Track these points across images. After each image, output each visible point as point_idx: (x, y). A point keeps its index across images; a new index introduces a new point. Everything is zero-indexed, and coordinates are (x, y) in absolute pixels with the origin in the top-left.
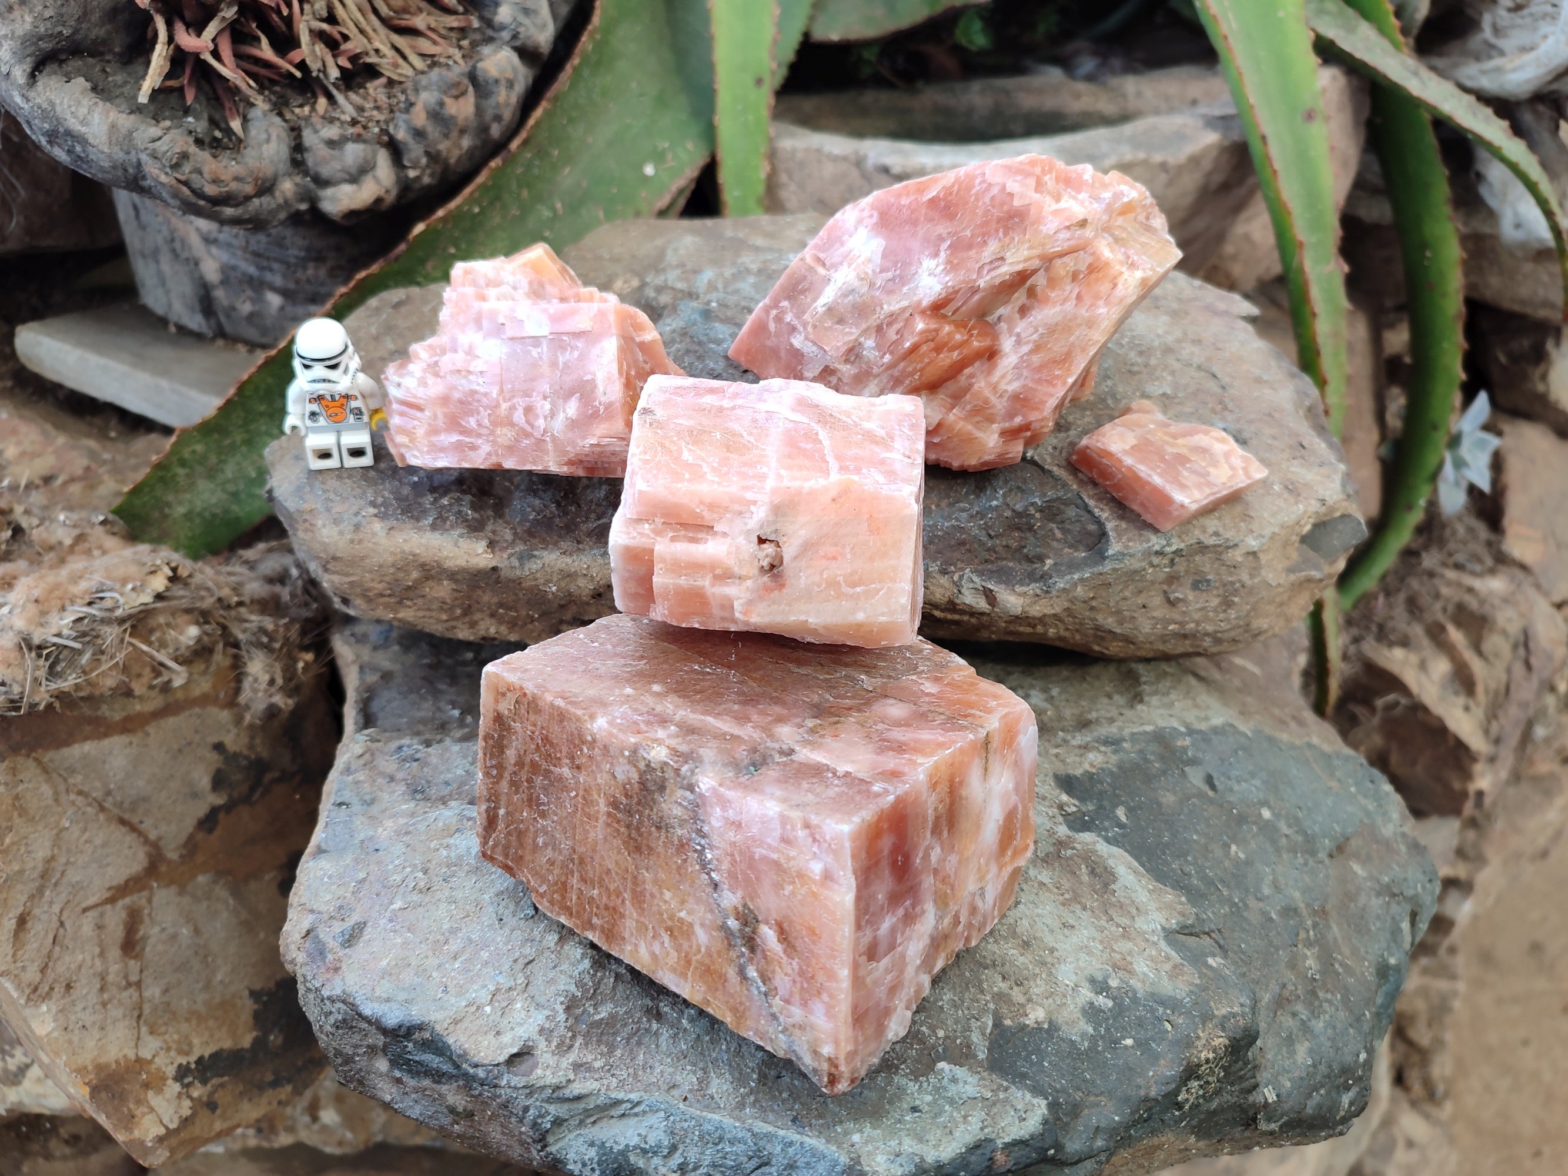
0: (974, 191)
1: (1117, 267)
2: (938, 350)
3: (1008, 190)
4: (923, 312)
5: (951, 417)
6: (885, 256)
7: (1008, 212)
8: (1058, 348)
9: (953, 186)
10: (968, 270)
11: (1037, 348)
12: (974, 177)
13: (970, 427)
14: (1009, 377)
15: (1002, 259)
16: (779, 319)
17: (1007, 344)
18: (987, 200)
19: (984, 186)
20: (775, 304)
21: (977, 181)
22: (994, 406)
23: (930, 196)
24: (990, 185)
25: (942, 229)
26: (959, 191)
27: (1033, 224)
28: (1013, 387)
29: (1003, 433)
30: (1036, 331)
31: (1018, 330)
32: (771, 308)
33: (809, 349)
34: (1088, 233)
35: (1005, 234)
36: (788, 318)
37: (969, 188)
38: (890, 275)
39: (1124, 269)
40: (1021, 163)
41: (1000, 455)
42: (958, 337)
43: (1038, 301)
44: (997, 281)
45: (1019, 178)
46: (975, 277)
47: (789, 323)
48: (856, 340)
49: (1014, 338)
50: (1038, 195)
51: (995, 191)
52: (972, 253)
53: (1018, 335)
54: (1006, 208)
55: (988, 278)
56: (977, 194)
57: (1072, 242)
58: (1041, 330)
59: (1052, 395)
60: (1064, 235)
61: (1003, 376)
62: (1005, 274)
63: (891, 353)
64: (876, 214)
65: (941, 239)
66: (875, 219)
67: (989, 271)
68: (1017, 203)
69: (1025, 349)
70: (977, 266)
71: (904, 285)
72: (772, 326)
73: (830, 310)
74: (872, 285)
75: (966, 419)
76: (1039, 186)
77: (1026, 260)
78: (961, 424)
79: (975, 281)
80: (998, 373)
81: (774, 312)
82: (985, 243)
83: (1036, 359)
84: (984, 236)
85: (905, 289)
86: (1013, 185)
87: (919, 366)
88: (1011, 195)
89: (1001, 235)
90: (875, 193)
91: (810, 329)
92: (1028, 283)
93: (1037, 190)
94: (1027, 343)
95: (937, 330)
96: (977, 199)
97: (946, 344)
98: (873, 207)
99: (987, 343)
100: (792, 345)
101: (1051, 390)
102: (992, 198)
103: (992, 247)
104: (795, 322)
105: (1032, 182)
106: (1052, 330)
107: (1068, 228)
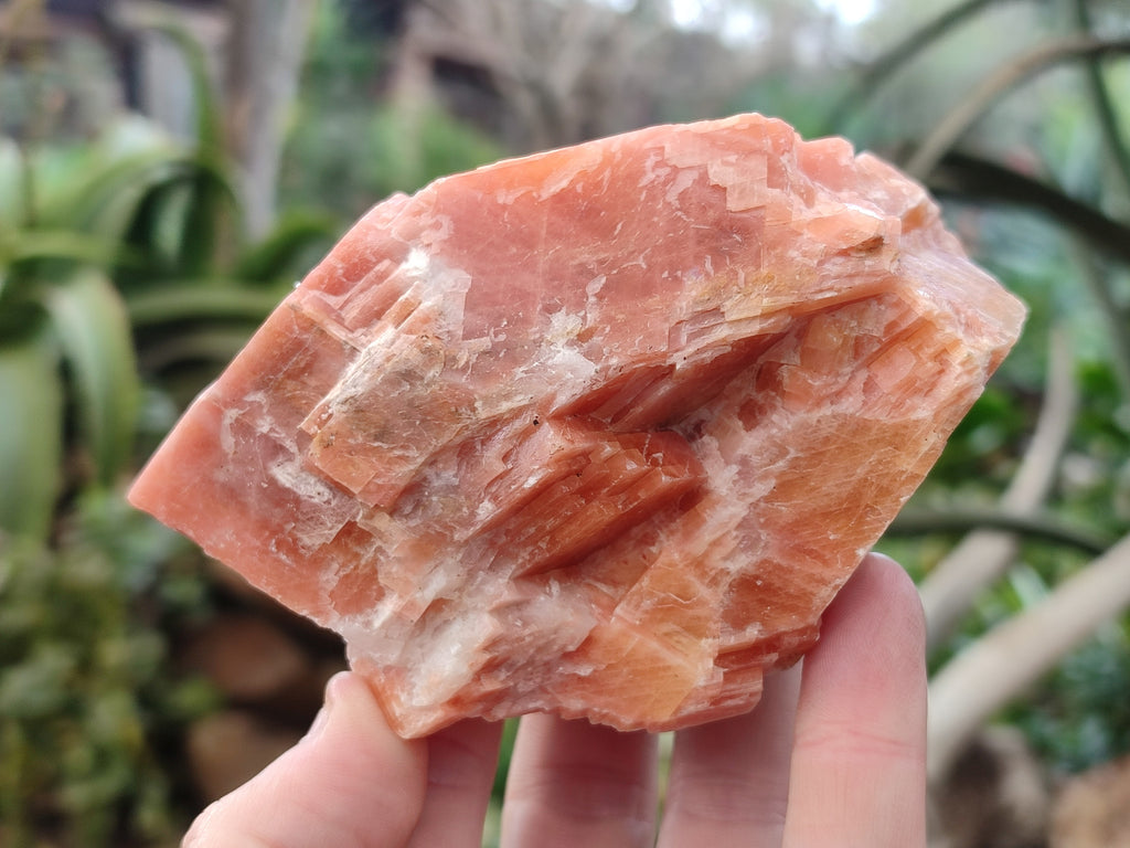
0: (644, 182)
1: (949, 330)
2: (588, 492)
3: (714, 180)
4: (559, 418)
5: (614, 626)
6: (471, 304)
7: (717, 223)
8: (832, 485)
9: (600, 169)
10: (650, 336)
11: (784, 488)
12: (643, 156)
13: (654, 645)
14: (731, 544)
15: (717, 312)
16: (243, 428)
17: (720, 477)
18: (672, 197)
19: (663, 172)
20: (235, 399)
21: (649, 163)
22: (702, 603)
23: (555, 189)
24: (676, 170)
25: (586, 255)
26: (613, 180)
27: (772, 246)
28: (741, 563)
29: (723, 657)
30: (783, 452)
31: (741, 451)
32: (227, 405)
33: (312, 491)
34: (885, 263)
35: (717, 266)
36: (264, 425)
37: (633, 176)
38: (485, 343)
39: (960, 335)
40: (733, 129)
41: (716, 701)
42: (631, 467)
43: (783, 394)
44: (708, 356)
45: (733, 158)
46: (664, 348)
47: (265, 437)
48: (418, 472)
49: (735, 468)
50: (777, 192)
51: (686, 181)
52: (654, 301)
53: (744, 461)
54: (711, 214)
55: (691, 350)
56: (651, 188)
57: (858, 282)
58: (793, 453)
59: (823, 582)
60: (835, 267)
61: (716, 543)
62: (723, 343)
63: (495, 498)
64: (446, 221)
65: (586, 273)
66: (443, 234)
67: (692, 336)
68: (733, 204)
69: (761, 489)
70: (666, 327)
71: (516, 362)
72: (228, 442)
73: (359, 410)
74: (449, 361)
75: (643, 627)
76: (775, 176)
77: (765, 316)
78: (637, 637)
79: (664, 355)
80: (706, 535)
81: (232, 414)
82: (677, 282)
83: (785, 510)
84: (673, 268)
85: (519, 372)
86: (720, 173)
87: (550, 524)
88: (721, 190)
89: (708, 266)
90: (441, 181)
91: (314, 448)
92: (761, 360)
93: (771, 184)
94: (765, 477)
95: (585, 454)
96: (652, 198)
97: (603, 481)
98: (438, 207)
99: (685, 476)
100: (273, 481)
101: (818, 569)
102: (683, 196)
103: (693, 291)
104: (281, 435)
105: (759, 166)
106: (818, 451)
107: (844, 253)
